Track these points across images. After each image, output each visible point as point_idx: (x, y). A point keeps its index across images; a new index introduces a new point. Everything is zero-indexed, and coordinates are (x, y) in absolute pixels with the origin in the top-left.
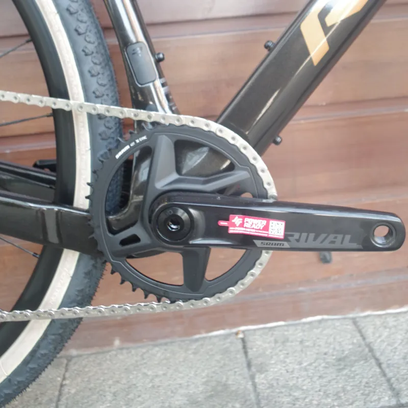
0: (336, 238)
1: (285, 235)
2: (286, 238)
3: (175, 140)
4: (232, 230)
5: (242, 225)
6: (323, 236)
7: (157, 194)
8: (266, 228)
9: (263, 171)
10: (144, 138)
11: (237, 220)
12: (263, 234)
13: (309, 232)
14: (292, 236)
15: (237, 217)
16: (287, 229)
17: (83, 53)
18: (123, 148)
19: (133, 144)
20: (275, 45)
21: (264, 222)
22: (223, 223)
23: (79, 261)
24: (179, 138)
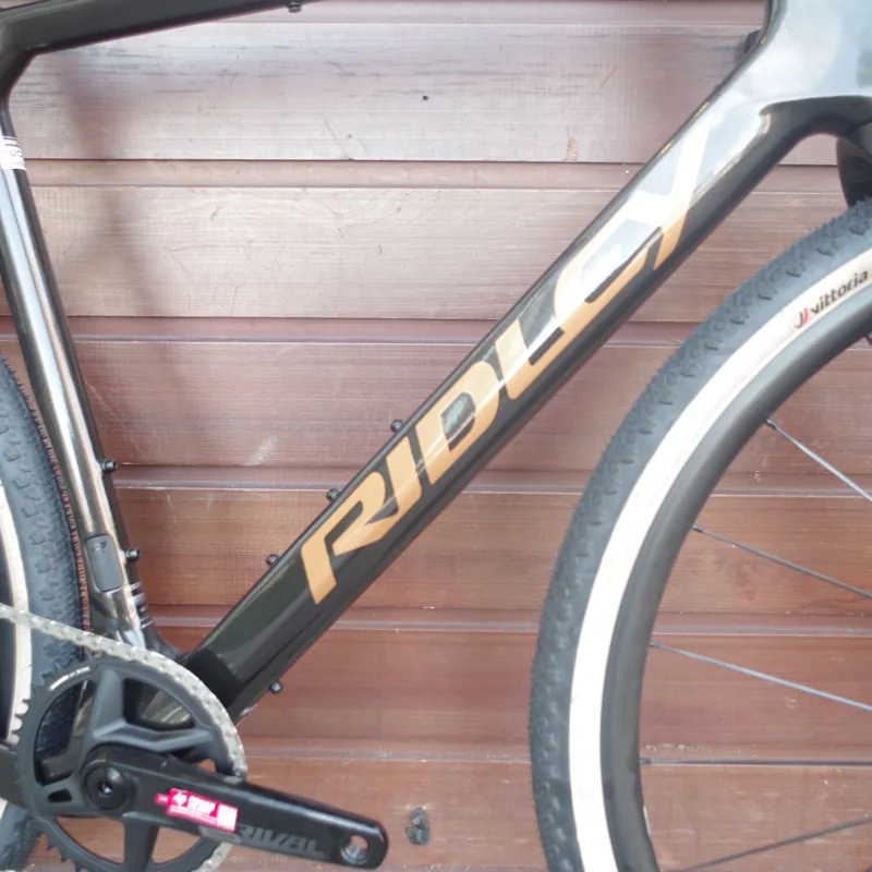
0: (297, 841)
1: (237, 827)
2: (237, 831)
3: (123, 677)
4: (173, 809)
5: (185, 805)
6: (281, 837)
7: (93, 745)
8: (214, 814)
9: (229, 735)
10: (87, 669)
11: (180, 798)
12: (211, 820)
13: (266, 829)
14: (245, 829)
15: (180, 794)
16: (239, 819)
17: (30, 541)
18: (60, 677)
19: (72, 675)
20: (279, 560)
21: (212, 806)
22: (163, 799)
23: (7, 807)
24: (130, 677)
